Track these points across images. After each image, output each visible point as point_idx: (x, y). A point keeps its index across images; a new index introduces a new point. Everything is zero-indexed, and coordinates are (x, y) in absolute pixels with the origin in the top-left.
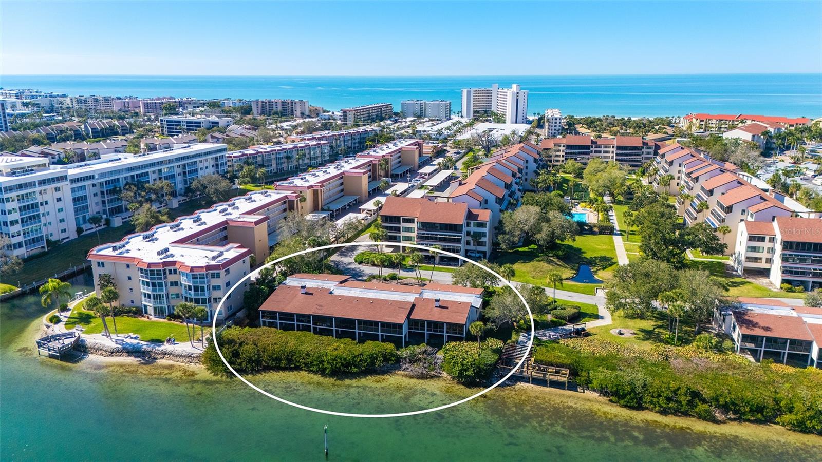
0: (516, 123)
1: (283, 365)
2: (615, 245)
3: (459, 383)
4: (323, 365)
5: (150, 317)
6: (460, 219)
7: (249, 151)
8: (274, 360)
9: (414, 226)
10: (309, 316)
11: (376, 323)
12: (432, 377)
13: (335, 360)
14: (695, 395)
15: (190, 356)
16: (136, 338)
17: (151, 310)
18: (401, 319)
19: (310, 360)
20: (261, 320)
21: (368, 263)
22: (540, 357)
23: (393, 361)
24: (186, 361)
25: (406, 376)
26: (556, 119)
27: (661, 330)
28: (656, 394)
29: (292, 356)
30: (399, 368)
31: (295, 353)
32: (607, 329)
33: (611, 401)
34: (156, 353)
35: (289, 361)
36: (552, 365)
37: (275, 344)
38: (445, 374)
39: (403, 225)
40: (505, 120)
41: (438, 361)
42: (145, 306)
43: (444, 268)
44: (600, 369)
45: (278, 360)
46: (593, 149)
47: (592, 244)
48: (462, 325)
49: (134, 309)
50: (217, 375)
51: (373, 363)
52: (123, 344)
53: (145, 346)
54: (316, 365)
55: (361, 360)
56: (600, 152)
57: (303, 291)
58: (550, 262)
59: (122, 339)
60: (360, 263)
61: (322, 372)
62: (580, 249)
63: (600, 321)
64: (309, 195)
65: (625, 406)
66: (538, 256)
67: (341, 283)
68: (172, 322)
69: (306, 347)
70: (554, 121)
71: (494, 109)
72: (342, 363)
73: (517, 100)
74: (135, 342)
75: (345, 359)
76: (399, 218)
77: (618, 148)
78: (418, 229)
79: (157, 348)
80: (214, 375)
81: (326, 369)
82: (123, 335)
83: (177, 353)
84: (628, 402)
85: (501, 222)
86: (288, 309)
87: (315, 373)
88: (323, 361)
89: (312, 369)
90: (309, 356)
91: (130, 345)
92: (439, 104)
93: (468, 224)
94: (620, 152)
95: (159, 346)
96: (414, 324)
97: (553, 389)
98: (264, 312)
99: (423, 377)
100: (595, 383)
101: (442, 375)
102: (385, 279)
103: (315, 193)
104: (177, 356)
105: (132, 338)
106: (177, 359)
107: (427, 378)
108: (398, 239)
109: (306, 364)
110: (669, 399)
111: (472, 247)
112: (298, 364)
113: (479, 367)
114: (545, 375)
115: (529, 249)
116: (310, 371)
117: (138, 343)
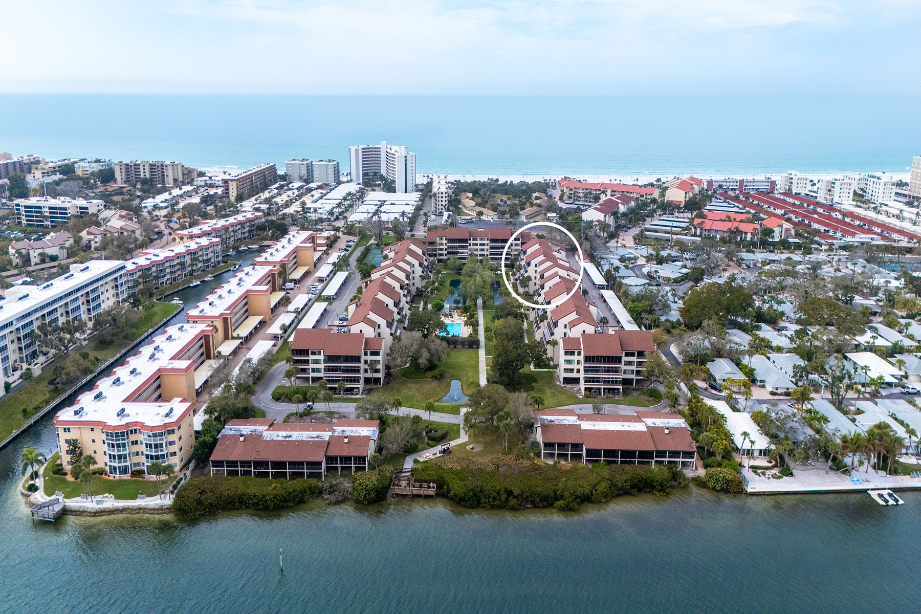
0: (406, 192)
2: (480, 359)
6: (359, 350)
9: (321, 358)
10: (250, 462)
11: (302, 463)
13: (275, 498)
14: (510, 493)
18: (320, 457)
19: (257, 500)
20: (211, 469)
22: (419, 477)
23: (317, 493)
26: (442, 193)
28: (487, 497)
29: (243, 498)
30: (322, 499)
31: (245, 495)
32: (463, 445)
36: (426, 482)
37: (228, 490)
39: (311, 357)
40: (395, 188)
41: (349, 490)
43: (348, 398)
44: (455, 481)
46: (471, 242)
47: (462, 360)
48: (365, 457)
51: (303, 496)
55: (294, 495)
56: (476, 245)
57: (242, 438)
60: (278, 400)
63: (461, 439)
64: (220, 324)
67: (270, 427)
68: (135, 479)
69: (252, 491)
70: (440, 195)
71: (383, 171)
72: (280, 499)
73: (406, 164)
75: (283, 496)
76: (307, 351)
77: (492, 241)
78: (325, 362)
85: (391, 348)
86: (232, 458)
88: (267, 500)
90: (256, 497)
92: (326, 166)
93: (365, 354)
94: (493, 245)
96: (330, 459)
98: (213, 462)
99: (338, 503)
100: (452, 493)
103: (226, 321)
108: (307, 371)
111: (369, 375)
113: (377, 491)
114: (420, 490)
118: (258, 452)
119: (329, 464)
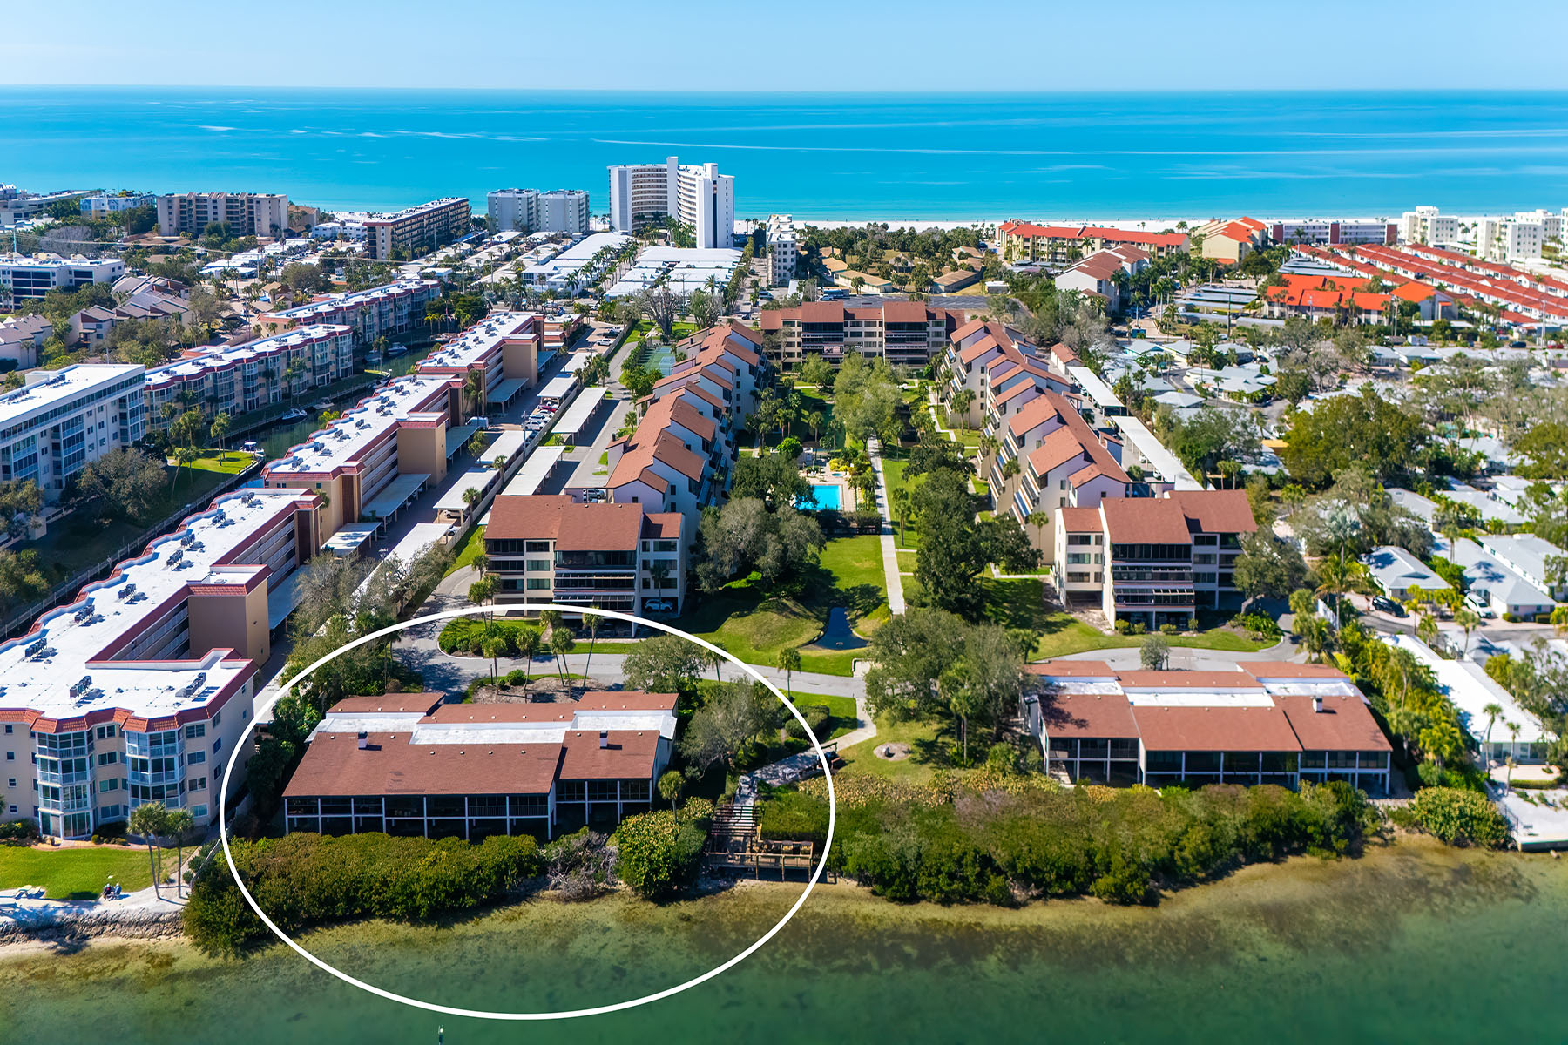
0: (715, 247)
1: (339, 913)
2: (884, 556)
3: (646, 899)
4: (415, 901)
5: (57, 840)
6: (629, 540)
7: (186, 369)
8: (322, 905)
9: (549, 556)
10: (377, 799)
11: (500, 799)
12: (602, 894)
13: (434, 887)
14: (986, 861)
15: (157, 921)
16: (38, 896)
17: (57, 824)
18: (543, 784)
19: (389, 894)
20: (287, 817)
21: (467, 650)
22: (772, 826)
23: (533, 872)
24: (150, 932)
25: (558, 899)
26: (785, 246)
27: (947, 739)
28: (934, 871)
29: (357, 890)
30: (545, 885)
31: (361, 882)
32: (869, 746)
33: (874, 893)
34: (86, 925)
35: (351, 900)
36: (788, 838)
37: (322, 868)
38: (622, 885)
39: (529, 557)
40: (695, 239)
41: (611, 860)
42: (45, 817)
43: (606, 645)
44: (857, 834)
45: (330, 902)
46: (848, 329)
47: (849, 559)
48: (646, 781)
49: (18, 825)
50: (216, 955)
51: (501, 882)
52: (15, 913)
53: (60, 911)
54: (401, 904)
55: (480, 881)
56: (859, 334)
57: (363, 743)
58: (782, 609)
59: (12, 901)
60: (452, 650)
61: (413, 917)
62: (830, 572)
63: (859, 732)
64: (334, 490)
65: (893, 899)
66: (763, 599)
67: (430, 713)
68: (104, 845)
69: (380, 868)
70: (782, 249)
71: (672, 212)
72: (446, 891)
73: (715, 196)
74: (37, 904)
75: (452, 883)
76: (520, 542)
77: (890, 326)
78: (558, 565)
79: (86, 912)
80: (210, 956)
81: (418, 908)
82: (10, 892)
83: (129, 917)
84: (898, 891)
85: (699, 536)
86: (338, 789)
87: (399, 919)
88: (413, 893)
89: (393, 911)
90: (388, 886)
91: (30, 915)
92: (565, 201)
93: (645, 548)
94: (893, 334)
95: (91, 907)
96: (566, 788)
97: (791, 884)
98: (291, 799)
99: (586, 896)
100: (851, 864)
101: (618, 887)
102: (503, 687)
103: (347, 483)
104: (130, 924)
105: (30, 897)
106: (131, 931)
107: (593, 898)
108: (519, 587)
109: (381, 904)
110: (952, 876)
111: (653, 592)
112: (367, 906)
113: (676, 862)
114: (777, 859)
115: (749, 582)
116: (389, 918)
117: (46, 907)
118: (399, 774)
119: (562, 799)
